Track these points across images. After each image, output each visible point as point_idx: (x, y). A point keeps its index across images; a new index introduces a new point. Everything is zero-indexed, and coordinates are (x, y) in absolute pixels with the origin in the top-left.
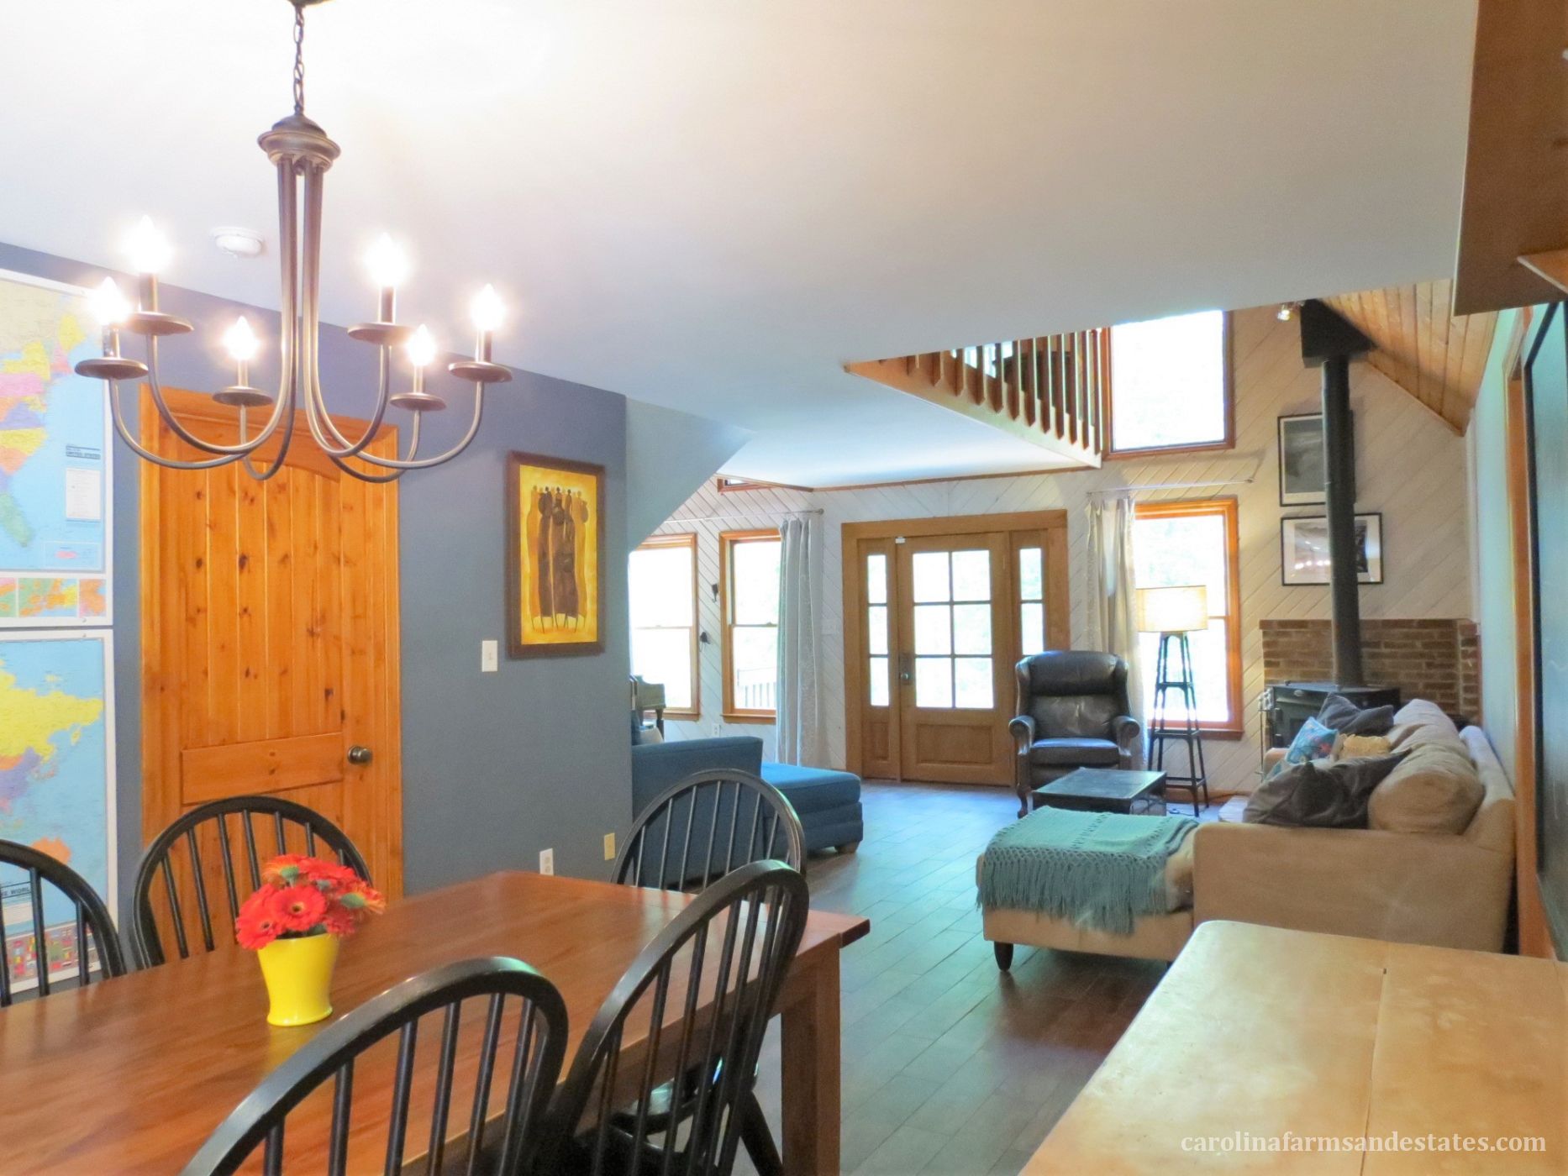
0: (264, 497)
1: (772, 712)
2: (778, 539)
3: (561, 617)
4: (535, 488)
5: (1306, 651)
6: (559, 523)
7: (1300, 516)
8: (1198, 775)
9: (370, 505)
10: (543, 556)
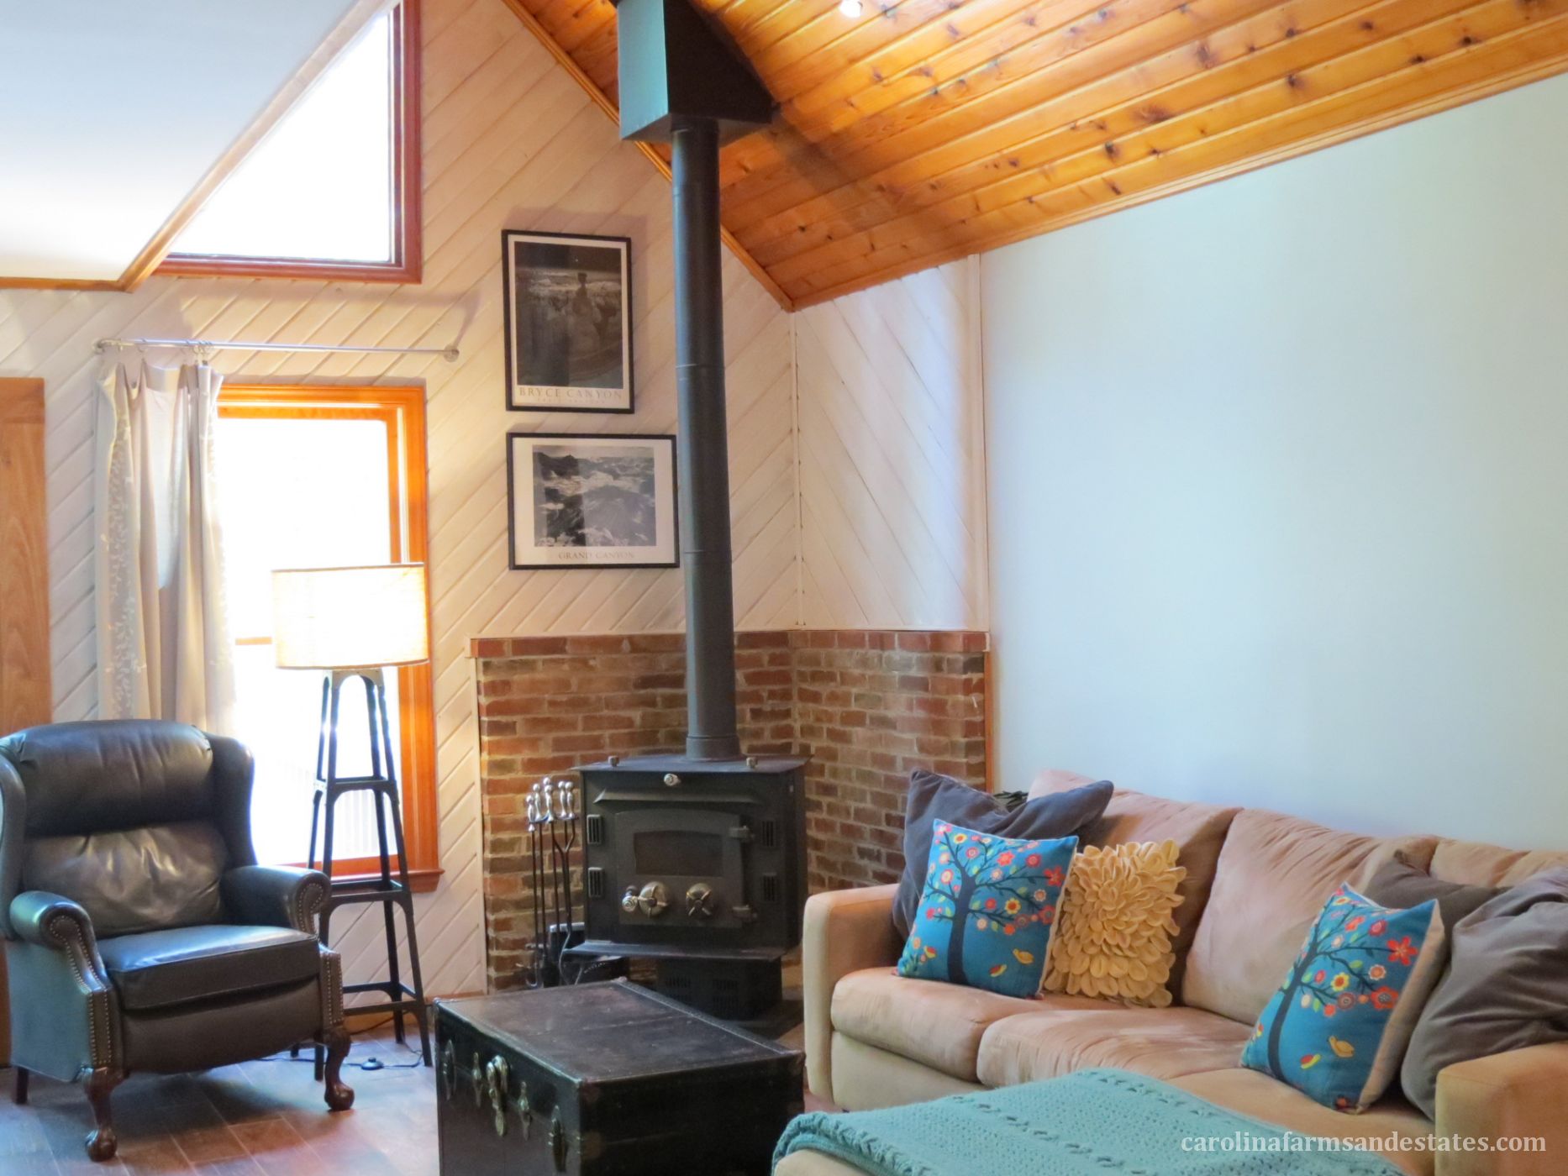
5: (564, 698)
7: (538, 431)
8: (406, 980)
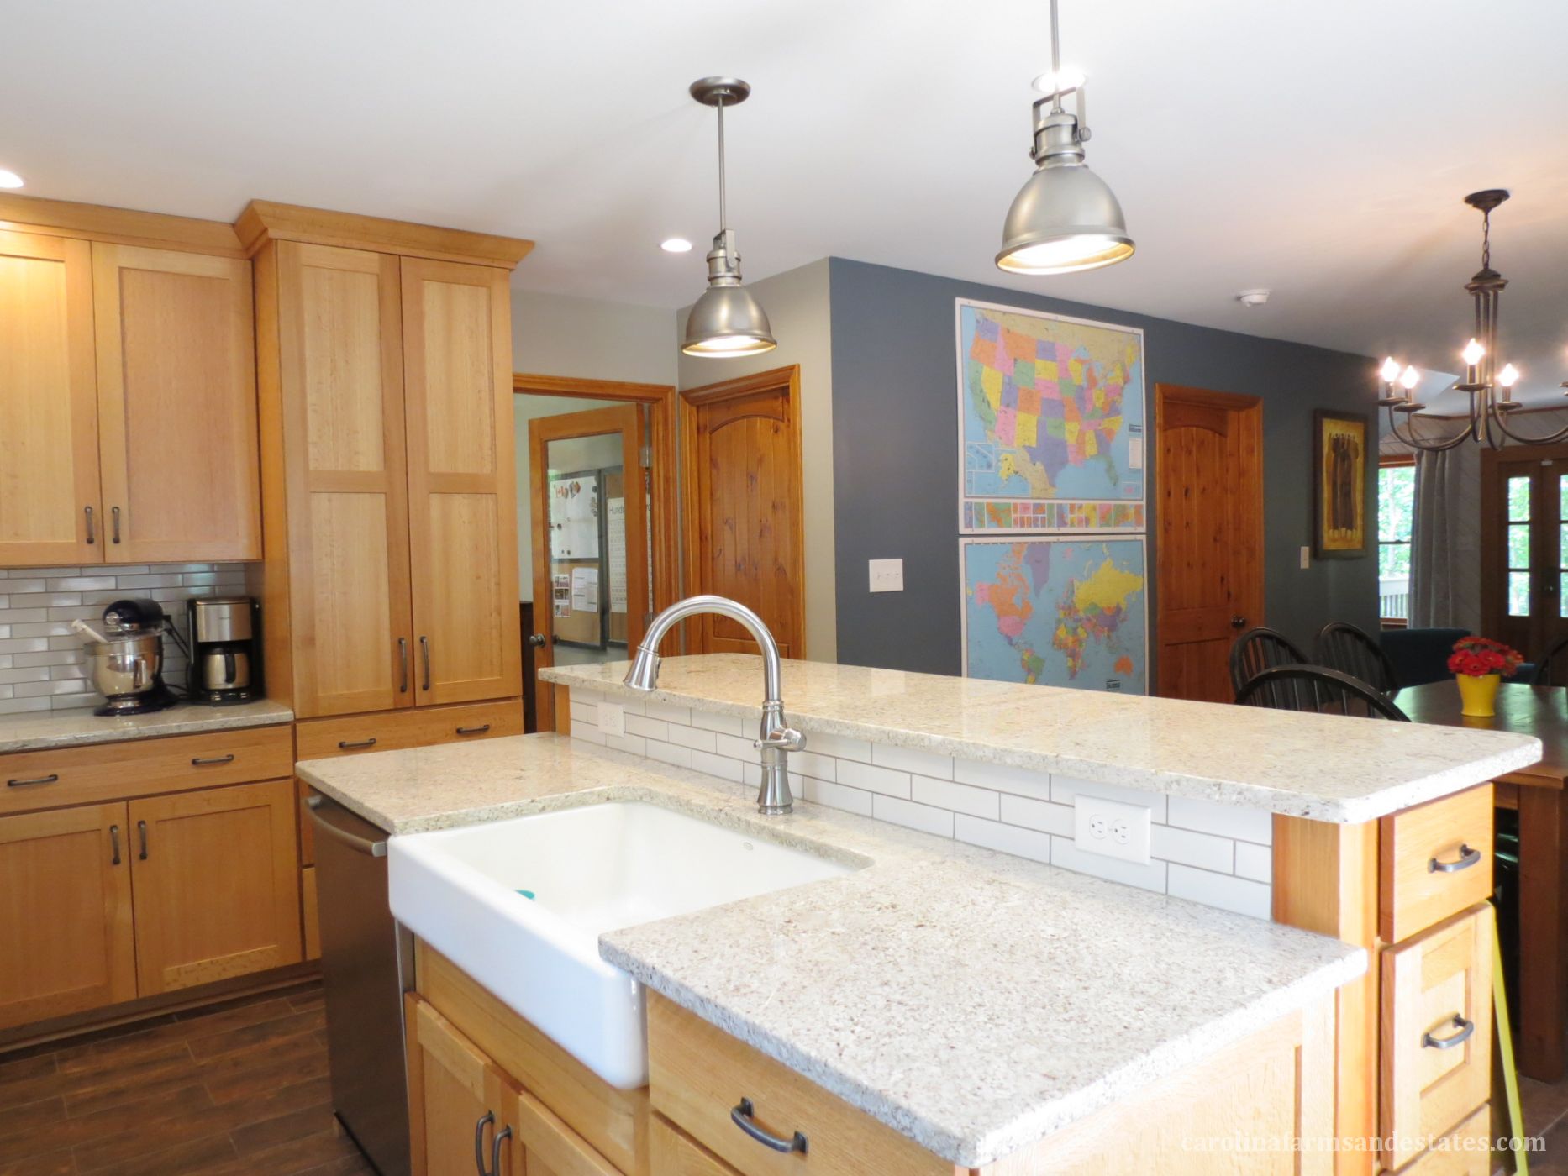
0: (1194, 449)
1: (1404, 621)
2: (1412, 465)
3: (1344, 530)
4: (1330, 435)
6: (1343, 460)
9: (1243, 453)
10: (1334, 485)
